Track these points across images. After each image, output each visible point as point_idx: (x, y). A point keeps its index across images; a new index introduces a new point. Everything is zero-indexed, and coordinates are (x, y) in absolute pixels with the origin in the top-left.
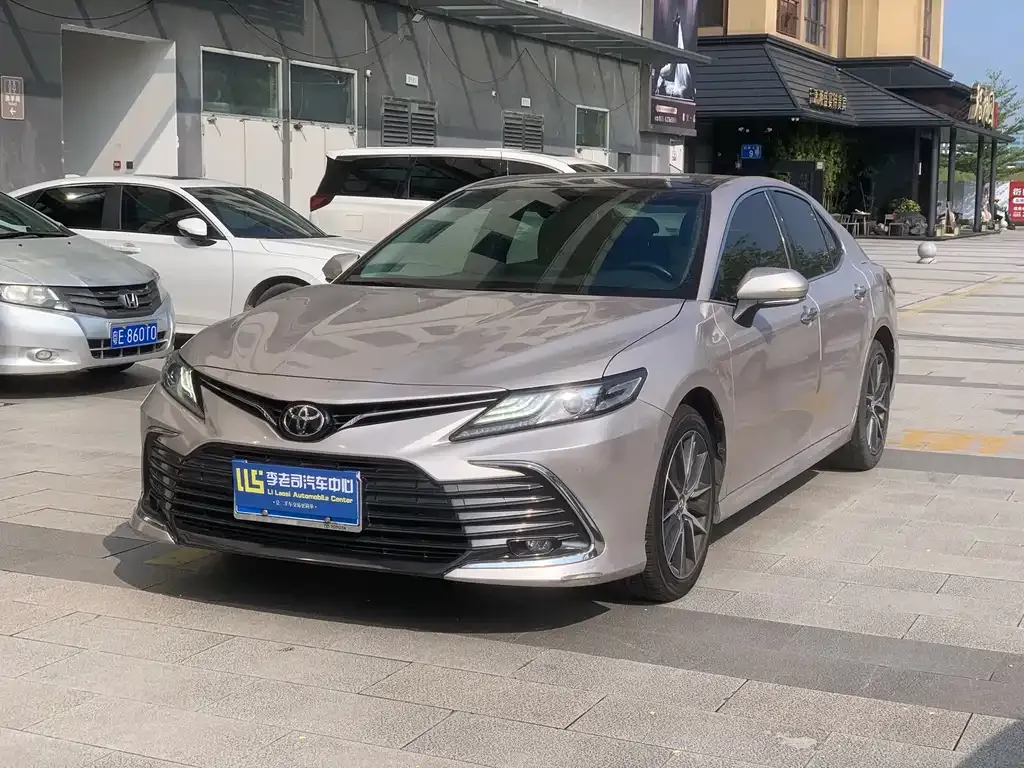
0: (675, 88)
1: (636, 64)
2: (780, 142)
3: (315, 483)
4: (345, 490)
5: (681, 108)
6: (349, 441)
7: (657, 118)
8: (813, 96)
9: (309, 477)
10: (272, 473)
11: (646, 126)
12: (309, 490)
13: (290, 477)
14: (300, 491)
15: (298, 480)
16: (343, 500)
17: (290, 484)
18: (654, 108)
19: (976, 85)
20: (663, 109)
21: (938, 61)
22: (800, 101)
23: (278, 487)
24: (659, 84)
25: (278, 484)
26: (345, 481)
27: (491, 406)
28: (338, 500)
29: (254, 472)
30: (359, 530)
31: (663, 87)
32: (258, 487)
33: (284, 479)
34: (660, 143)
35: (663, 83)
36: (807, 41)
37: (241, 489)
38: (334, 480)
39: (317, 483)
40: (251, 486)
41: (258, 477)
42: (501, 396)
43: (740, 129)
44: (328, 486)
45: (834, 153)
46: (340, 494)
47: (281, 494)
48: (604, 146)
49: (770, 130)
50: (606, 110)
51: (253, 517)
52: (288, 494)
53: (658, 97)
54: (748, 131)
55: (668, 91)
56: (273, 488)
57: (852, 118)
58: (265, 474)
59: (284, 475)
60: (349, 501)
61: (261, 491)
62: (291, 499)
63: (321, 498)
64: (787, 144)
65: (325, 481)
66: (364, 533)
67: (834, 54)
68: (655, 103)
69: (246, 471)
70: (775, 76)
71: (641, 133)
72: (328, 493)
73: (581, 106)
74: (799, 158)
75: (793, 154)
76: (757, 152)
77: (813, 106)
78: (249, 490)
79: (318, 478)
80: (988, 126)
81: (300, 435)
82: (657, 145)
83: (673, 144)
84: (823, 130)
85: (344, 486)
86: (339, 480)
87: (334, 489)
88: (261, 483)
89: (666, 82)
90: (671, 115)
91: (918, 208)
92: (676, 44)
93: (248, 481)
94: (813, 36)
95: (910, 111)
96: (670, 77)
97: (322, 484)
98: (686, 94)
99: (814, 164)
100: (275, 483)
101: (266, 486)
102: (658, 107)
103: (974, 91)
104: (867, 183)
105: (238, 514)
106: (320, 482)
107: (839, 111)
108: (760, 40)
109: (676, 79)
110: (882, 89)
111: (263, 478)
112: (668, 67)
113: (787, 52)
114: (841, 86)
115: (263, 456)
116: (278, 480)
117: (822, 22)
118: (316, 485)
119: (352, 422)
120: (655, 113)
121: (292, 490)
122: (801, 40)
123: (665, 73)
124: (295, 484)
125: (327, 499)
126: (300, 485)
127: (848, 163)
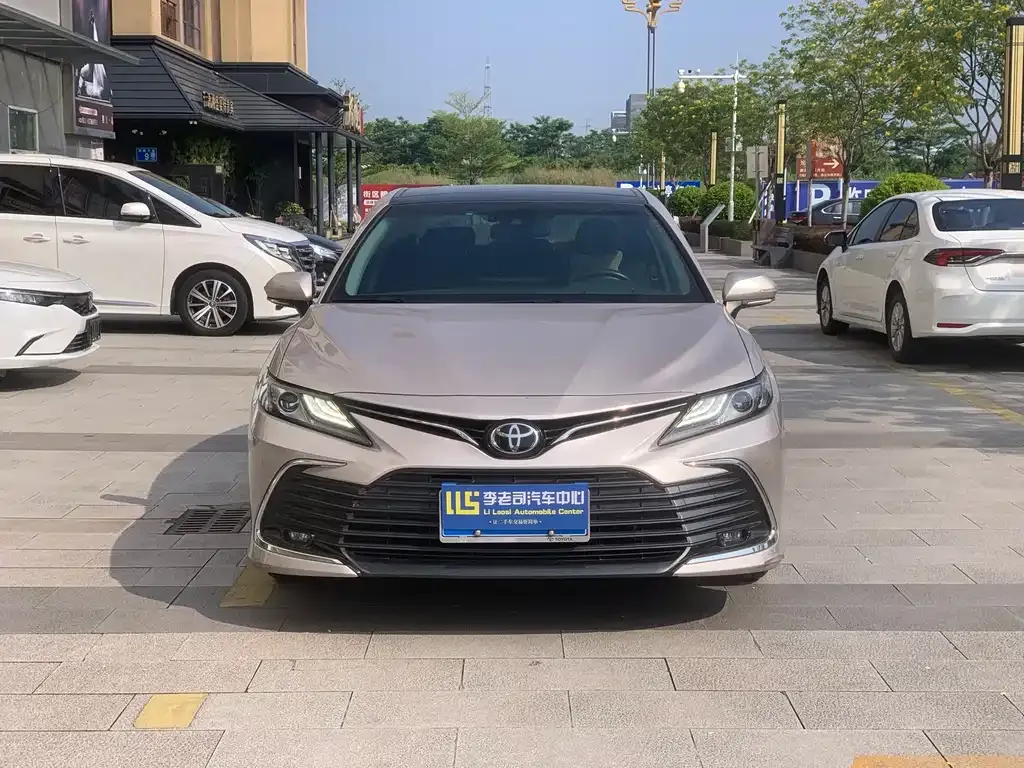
0: (94, 89)
1: (59, 63)
2: (174, 145)
3: (541, 498)
4: (575, 502)
5: (102, 110)
6: (567, 454)
7: (82, 120)
8: (207, 99)
9: (534, 493)
10: (490, 493)
11: (73, 129)
12: (534, 506)
13: (511, 495)
14: (521, 508)
15: (522, 497)
16: (573, 512)
17: (512, 502)
18: (77, 110)
19: (347, 92)
20: (85, 110)
21: (305, 67)
22: (195, 105)
23: (497, 506)
24: (81, 85)
25: (497, 504)
26: (575, 494)
27: (684, 411)
28: (567, 512)
29: (468, 494)
30: (586, 539)
31: (84, 87)
32: (472, 508)
33: (504, 498)
34: (84, 146)
35: (84, 84)
36: (185, 43)
37: (450, 511)
38: (563, 493)
39: (544, 498)
40: (463, 507)
41: (473, 499)
42: (693, 400)
43: (135, 131)
44: (555, 500)
45: (223, 157)
46: (569, 506)
47: (499, 513)
48: (35, 150)
49: (165, 132)
50: (35, 111)
51: (464, 539)
52: (508, 512)
53: (81, 98)
54: (142, 133)
55: (89, 93)
56: (491, 507)
57: (237, 122)
58: (482, 495)
59: (505, 493)
60: (579, 512)
61: (476, 512)
62: (513, 517)
63: (548, 512)
64: (183, 149)
65: (552, 495)
66: (592, 542)
67: (210, 58)
68: (79, 104)
69: (458, 494)
70: (167, 79)
71: (66, 135)
72: (555, 506)
73: (12, 107)
74: (195, 162)
75: (189, 158)
76: (153, 155)
77: (208, 110)
78: (459, 512)
79: (545, 493)
80: (357, 132)
81: (514, 452)
82: (81, 149)
83: (95, 147)
84: (214, 134)
85: (574, 498)
86: (568, 493)
87: (563, 502)
88: (476, 505)
89: (87, 83)
90: (93, 117)
91: (302, 211)
92: (92, 38)
93: (458, 503)
94: (189, 39)
95: (292, 117)
96: (89, 78)
97: (549, 498)
98: (104, 95)
99: (214, 168)
100: (493, 502)
101: (482, 507)
102: (81, 108)
103: (346, 98)
104: (253, 186)
105: (444, 539)
106: (547, 497)
107: (226, 115)
108: (150, 41)
109: (94, 80)
110: (261, 93)
111: (480, 499)
112: (86, 67)
113: (172, 55)
114: (221, 90)
115: (470, 478)
116: (498, 500)
117: (196, 25)
118: (541, 500)
119: (566, 436)
120: (80, 115)
121: (513, 508)
122: (180, 43)
123: (85, 73)
124: (518, 501)
125: (554, 512)
126: (523, 501)
127: (235, 165)
